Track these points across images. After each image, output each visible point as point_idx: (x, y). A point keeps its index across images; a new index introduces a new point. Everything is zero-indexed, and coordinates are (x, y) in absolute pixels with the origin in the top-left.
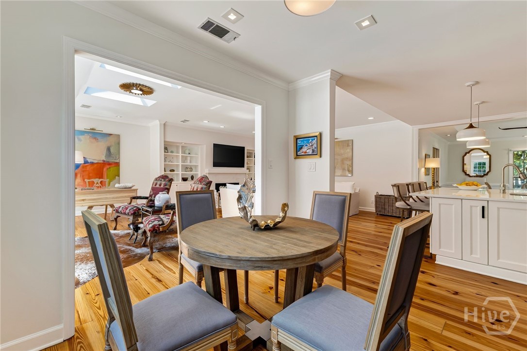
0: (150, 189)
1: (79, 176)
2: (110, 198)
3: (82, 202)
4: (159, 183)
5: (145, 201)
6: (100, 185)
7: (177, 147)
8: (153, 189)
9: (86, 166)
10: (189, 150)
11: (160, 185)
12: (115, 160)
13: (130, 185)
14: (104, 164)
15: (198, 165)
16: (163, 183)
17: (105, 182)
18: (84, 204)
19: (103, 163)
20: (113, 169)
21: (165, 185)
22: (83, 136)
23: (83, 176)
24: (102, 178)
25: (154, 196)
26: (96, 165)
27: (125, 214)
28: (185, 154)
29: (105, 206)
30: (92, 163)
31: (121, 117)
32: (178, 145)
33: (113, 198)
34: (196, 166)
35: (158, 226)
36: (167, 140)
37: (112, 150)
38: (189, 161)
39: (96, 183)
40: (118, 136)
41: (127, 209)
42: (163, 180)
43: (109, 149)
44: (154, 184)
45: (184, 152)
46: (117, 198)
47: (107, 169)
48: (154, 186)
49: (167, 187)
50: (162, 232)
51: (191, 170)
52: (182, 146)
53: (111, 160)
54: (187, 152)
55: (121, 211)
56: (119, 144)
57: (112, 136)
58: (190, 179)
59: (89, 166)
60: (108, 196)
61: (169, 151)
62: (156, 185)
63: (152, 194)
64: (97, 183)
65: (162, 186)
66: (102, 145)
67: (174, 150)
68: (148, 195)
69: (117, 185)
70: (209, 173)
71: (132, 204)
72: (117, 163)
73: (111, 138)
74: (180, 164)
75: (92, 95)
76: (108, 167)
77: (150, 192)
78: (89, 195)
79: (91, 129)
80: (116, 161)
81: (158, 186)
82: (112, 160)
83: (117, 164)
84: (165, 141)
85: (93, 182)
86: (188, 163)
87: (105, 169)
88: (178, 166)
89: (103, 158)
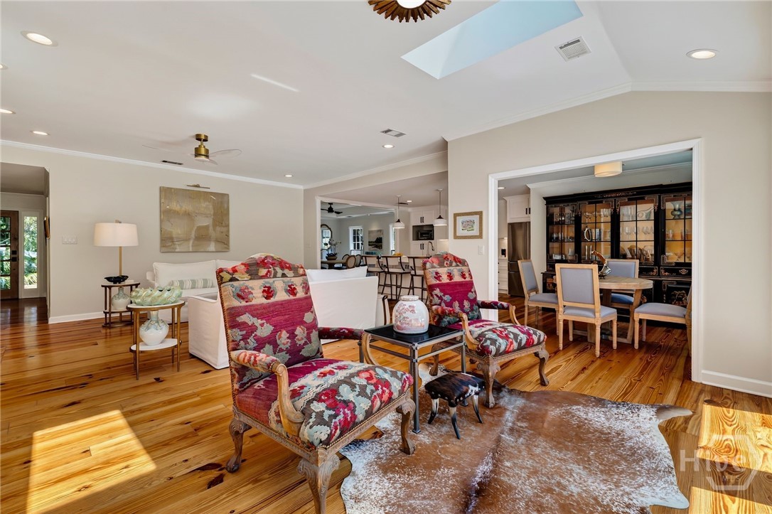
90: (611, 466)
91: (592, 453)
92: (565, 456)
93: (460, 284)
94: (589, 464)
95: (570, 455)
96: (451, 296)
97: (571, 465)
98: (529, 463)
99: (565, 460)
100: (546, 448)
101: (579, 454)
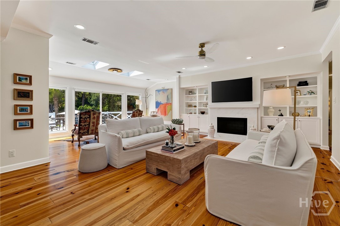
22: (160, 92)
23: (160, 110)
32: (195, 88)
40: (172, 89)
43: (168, 97)
52: (198, 89)
53: (169, 102)
56: (172, 93)
57: (169, 89)
59: (162, 105)
74: (197, 101)
76: (167, 105)
83: (171, 104)
89: (166, 101)
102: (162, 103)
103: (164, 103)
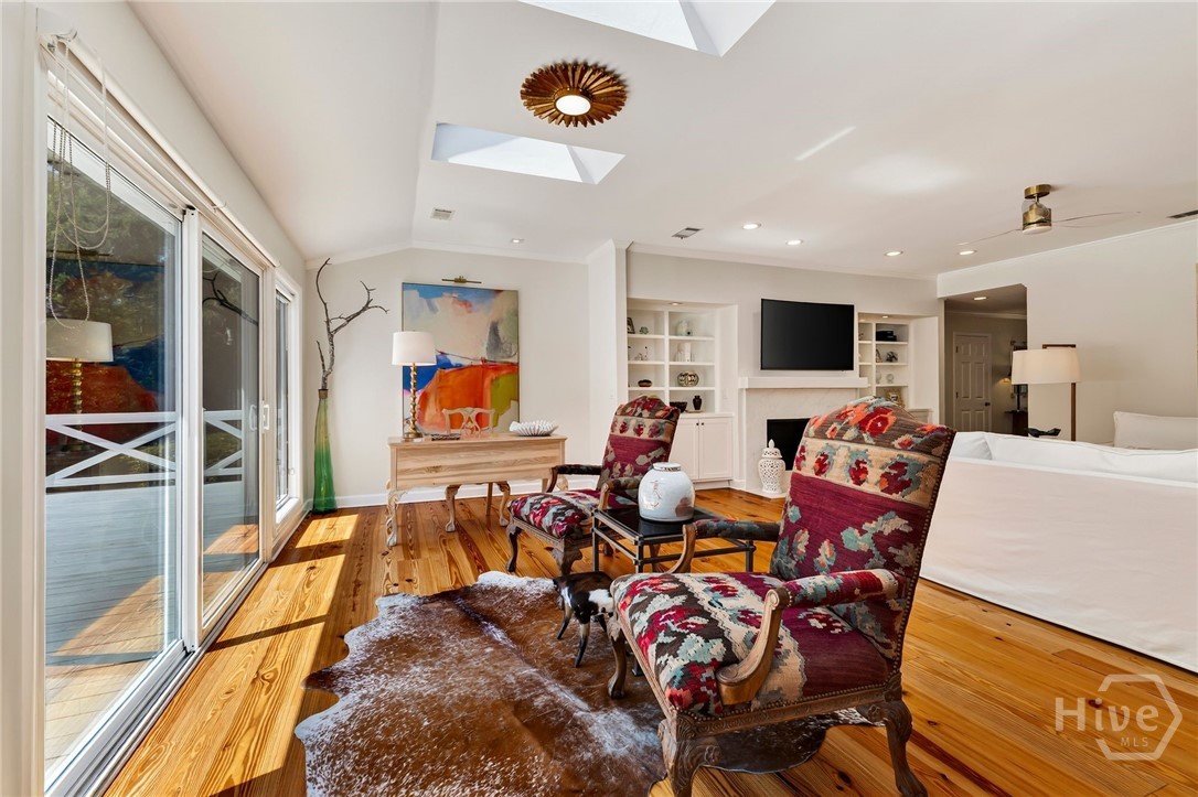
0: (604, 443)
1: (432, 399)
2: (498, 464)
3: (434, 474)
4: (633, 422)
5: (591, 482)
6: (475, 424)
7: (657, 316)
8: (615, 442)
9: (447, 374)
10: (689, 323)
11: (639, 430)
12: (510, 357)
13: (544, 426)
14: (487, 367)
15: (712, 367)
16: (648, 423)
17: (487, 415)
18: (436, 481)
19: (482, 366)
20: (505, 380)
21: (656, 431)
22: (440, 299)
23: (440, 402)
24: (481, 407)
25: (619, 466)
26: (467, 372)
27: (539, 527)
28: (676, 334)
29: (486, 487)
30: (460, 368)
31: (521, 241)
32: (659, 309)
33: (507, 464)
34: (707, 370)
35: (709, 673)
36: (635, 295)
37: (502, 332)
38: (688, 356)
39: (466, 418)
40: (515, 294)
41: (544, 510)
42: (646, 413)
43: (494, 330)
44: (618, 427)
45: (674, 331)
46: (514, 463)
47: (492, 381)
48: (617, 433)
49: (661, 438)
50: (732, 707)
51: (695, 379)
52: (670, 313)
53: (500, 359)
54: (684, 329)
55: (527, 517)
56: (516, 314)
57: (502, 294)
58: (690, 406)
59: (454, 374)
60: (495, 457)
61: (637, 328)
62: (624, 428)
63: (614, 461)
64: (469, 419)
65: (645, 435)
66: (482, 319)
67: (649, 323)
68: (599, 463)
69: (514, 427)
70: (747, 390)
71: (557, 491)
72: (512, 364)
73: (499, 298)
74: (666, 363)
75: (451, 160)
76: (492, 375)
77: (607, 452)
78: (448, 456)
79: (456, 281)
80: (510, 360)
81: (630, 433)
82: (503, 357)
83: (514, 368)
84: (628, 300)
85: (461, 417)
86: (685, 362)
87: (487, 382)
88: (658, 368)
89: (484, 354)
90: (393, 721)
91: (426, 723)
92: (451, 695)
93: (838, 493)
94: (419, 704)
95: (447, 701)
96: (801, 511)
97: (436, 689)
98: (474, 663)
99: (446, 690)
100: (478, 689)
101: (440, 707)
102: (454, 361)
103: (466, 363)
